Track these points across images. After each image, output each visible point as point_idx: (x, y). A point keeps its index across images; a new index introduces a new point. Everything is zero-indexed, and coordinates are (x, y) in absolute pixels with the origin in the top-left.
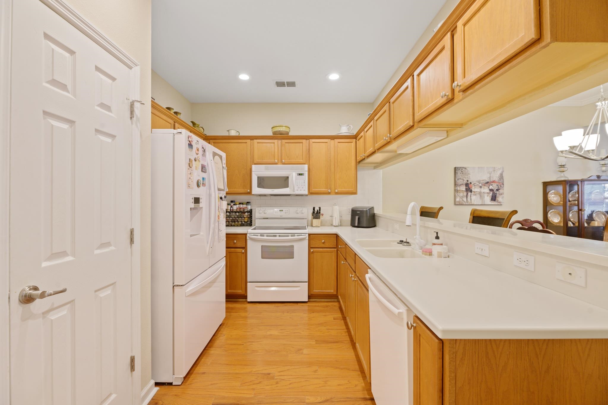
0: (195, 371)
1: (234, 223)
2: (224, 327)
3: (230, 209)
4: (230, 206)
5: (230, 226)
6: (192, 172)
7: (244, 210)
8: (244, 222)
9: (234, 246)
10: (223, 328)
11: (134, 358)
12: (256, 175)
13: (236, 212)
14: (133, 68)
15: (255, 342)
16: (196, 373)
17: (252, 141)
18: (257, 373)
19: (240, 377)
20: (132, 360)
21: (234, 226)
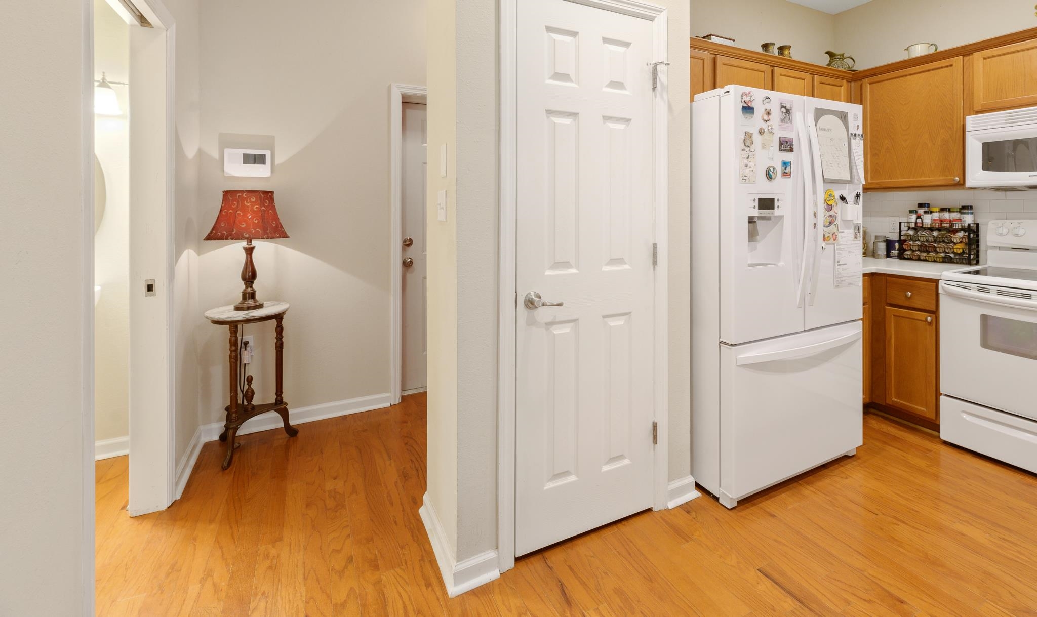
0: (760, 504)
1: (925, 254)
2: (855, 463)
3: (916, 223)
4: (914, 216)
5: (916, 260)
6: (751, 154)
7: (951, 226)
8: (953, 252)
9: (906, 304)
10: (853, 464)
11: (656, 426)
12: (978, 139)
13: (931, 229)
14: (656, 17)
15: (906, 524)
16: (761, 508)
17: (966, 58)
18: (873, 581)
19: (832, 564)
20: (655, 426)
21: (926, 260)
